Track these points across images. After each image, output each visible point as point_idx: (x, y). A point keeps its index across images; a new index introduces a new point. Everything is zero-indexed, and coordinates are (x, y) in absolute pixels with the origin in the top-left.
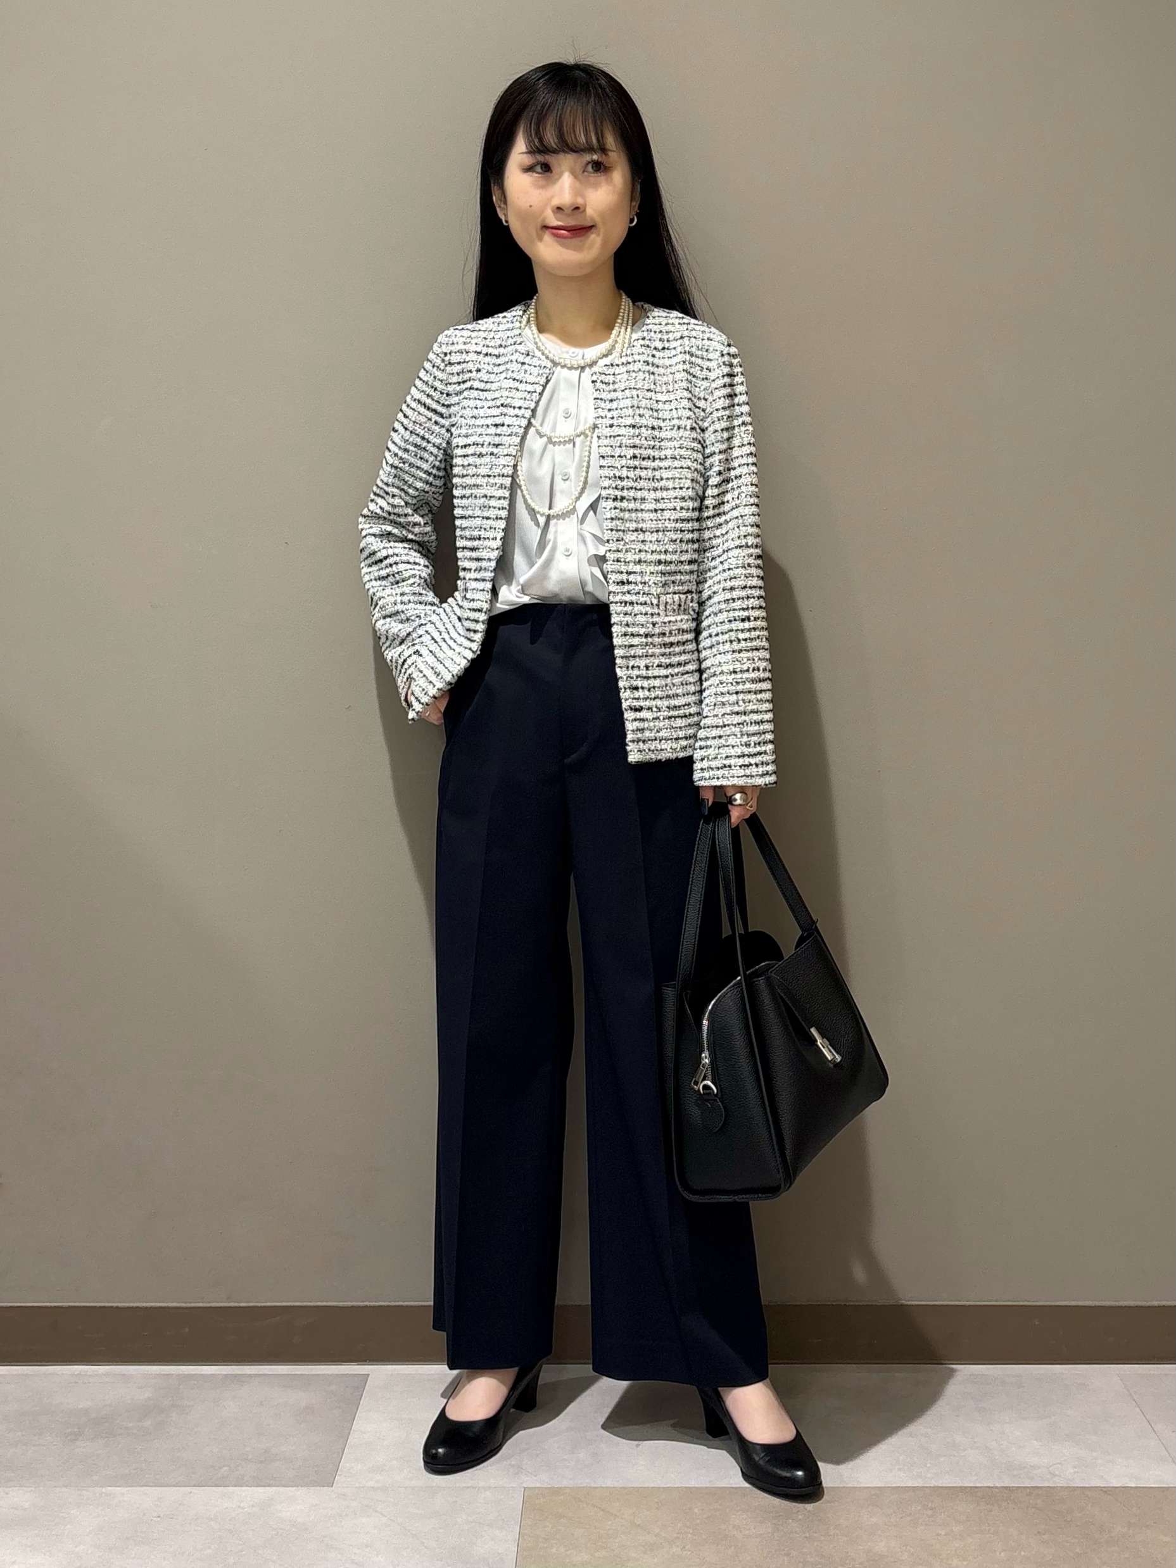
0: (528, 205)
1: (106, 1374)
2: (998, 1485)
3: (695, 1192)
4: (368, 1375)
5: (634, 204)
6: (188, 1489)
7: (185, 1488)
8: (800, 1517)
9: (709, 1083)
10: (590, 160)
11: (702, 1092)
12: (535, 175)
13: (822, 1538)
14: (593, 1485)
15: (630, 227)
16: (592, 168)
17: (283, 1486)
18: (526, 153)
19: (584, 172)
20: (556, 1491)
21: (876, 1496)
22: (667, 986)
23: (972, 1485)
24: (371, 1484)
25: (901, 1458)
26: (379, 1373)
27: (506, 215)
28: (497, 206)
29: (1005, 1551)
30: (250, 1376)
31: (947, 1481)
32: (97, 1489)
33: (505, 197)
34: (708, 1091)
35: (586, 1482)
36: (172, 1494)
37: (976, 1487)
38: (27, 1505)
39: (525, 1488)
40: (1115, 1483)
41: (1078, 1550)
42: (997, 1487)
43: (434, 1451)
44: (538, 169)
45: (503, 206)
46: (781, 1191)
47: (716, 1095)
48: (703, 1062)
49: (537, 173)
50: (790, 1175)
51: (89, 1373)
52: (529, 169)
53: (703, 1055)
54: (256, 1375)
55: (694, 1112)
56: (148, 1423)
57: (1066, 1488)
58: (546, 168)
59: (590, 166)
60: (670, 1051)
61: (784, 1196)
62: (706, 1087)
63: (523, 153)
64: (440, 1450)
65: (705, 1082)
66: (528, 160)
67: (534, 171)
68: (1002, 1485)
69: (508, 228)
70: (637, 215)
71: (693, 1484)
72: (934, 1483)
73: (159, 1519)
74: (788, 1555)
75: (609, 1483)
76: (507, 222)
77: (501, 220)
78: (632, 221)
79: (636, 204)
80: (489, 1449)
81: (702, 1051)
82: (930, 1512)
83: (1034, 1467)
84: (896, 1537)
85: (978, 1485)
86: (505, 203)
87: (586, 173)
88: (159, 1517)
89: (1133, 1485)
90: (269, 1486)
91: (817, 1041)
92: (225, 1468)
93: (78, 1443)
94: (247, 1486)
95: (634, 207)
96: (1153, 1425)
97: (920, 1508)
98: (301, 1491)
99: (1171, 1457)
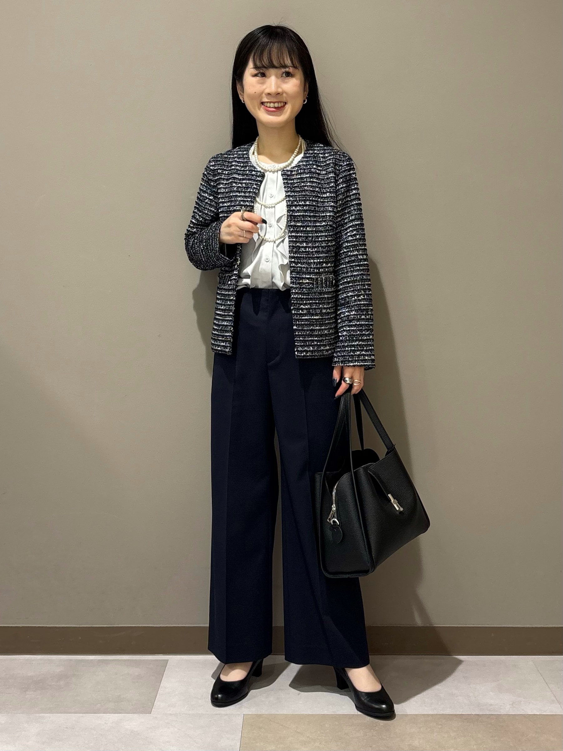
0: (254, 92)
1: (41, 660)
2: (473, 713)
3: (330, 573)
4: (168, 660)
5: (305, 93)
6: (81, 715)
7: (79, 714)
8: (377, 729)
9: (336, 520)
10: (284, 72)
11: (332, 523)
12: (258, 78)
13: (388, 739)
14: (277, 713)
15: (303, 104)
16: (286, 75)
17: (127, 713)
18: (253, 68)
19: (281, 77)
20: (260, 716)
21: (414, 719)
22: (317, 474)
23: (460, 713)
24: (170, 712)
25: (426, 700)
26: (173, 659)
27: (243, 98)
28: (239, 93)
29: (476, 745)
30: (110, 660)
31: (448, 711)
32: (37, 715)
33: (243, 89)
34: (335, 524)
35: (273, 712)
36: (73, 717)
37: (462, 714)
38: (3, 722)
39: (244, 714)
40: (530, 713)
41: (511, 745)
42: (472, 714)
43: (216, 696)
44: (259, 75)
45: (242, 93)
46: (369, 572)
47: (339, 525)
48: (333, 509)
49: (259, 77)
50: (374, 564)
51: (32, 659)
52: (256, 75)
53: (333, 506)
54: (113, 660)
55: (329, 533)
56: (62, 683)
57: (506, 715)
58: (263, 75)
59: (284, 75)
60: (318, 506)
61: (371, 575)
62: (334, 522)
63: (252, 68)
64: (219, 696)
65: (333, 519)
66: (255, 72)
67: (258, 76)
68: (475, 713)
69: (244, 104)
70: (307, 98)
71: (326, 712)
72: (441, 713)
73: (67, 729)
74: (371, 747)
75: (285, 712)
76: (244, 101)
77: (241, 100)
78: (304, 101)
79: (306, 93)
80: (242, 695)
81: (332, 504)
82: (440, 726)
83: (491, 705)
84: (423, 738)
85: (463, 713)
86: (243, 92)
87: (282, 78)
88: (67, 728)
89: (539, 714)
90: (120, 713)
91: (391, 501)
92: (99, 705)
93: (27, 693)
94: (109, 713)
95: (306, 94)
96: (549, 685)
97: (435, 724)
98: (136, 716)
99: (557, 700)
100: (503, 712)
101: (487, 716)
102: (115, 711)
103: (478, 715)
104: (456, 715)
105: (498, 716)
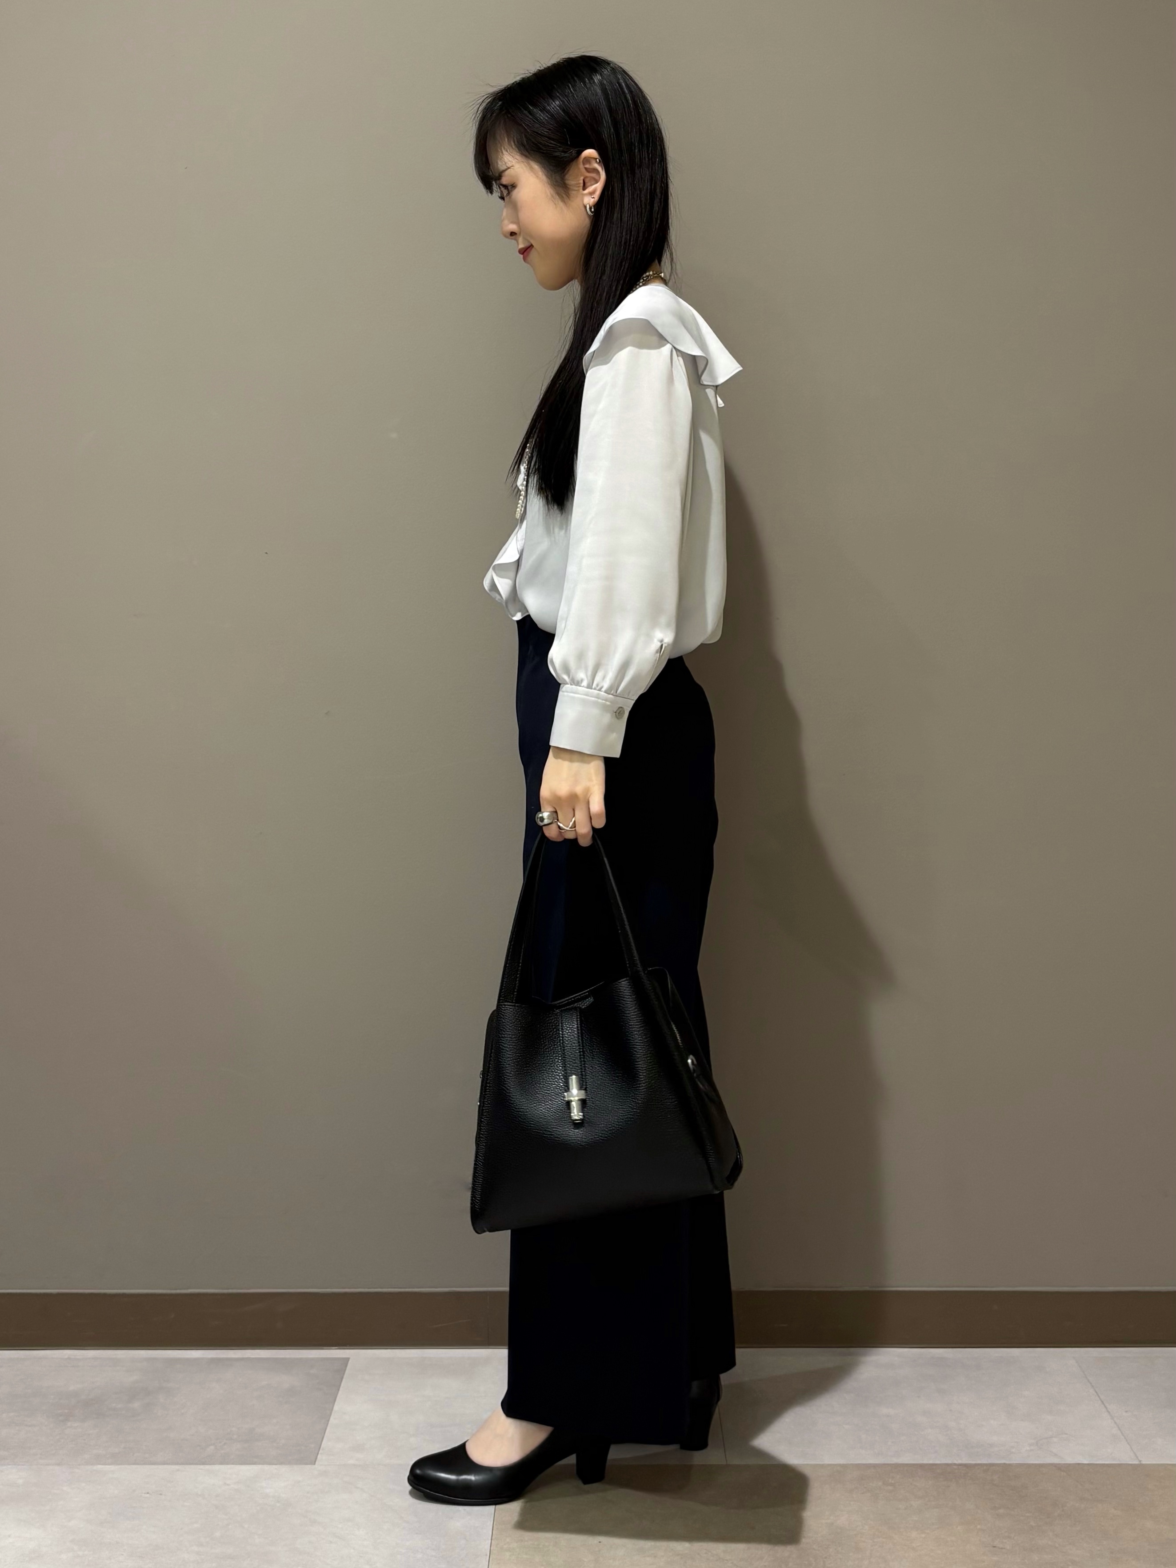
4: (348, 1359)
6: (177, 1467)
17: (267, 1464)
23: (931, 1462)
24: (352, 1462)
26: (360, 1357)
29: (962, 1524)
30: (234, 1360)
31: (907, 1459)
32: (88, 1467)
36: (160, 1472)
37: (935, 1464)
38: (21, 1481)
40: (1070, 1460)
41: (1032, 1523)
42: (955, 1464)
51: (79, 1358)
54: (239, 1359)
56: (136, 1405)
68: (960, 1462)
72: (895, 1460)
73: (148, 1495)
82: (890, 1488)
83: (991, 1445)
84: (857, 1511)
88: (148, 1493)
92: (211, 1447)
93: (69, 1424)
96: (1107, 1405)
97: (880, 1484)
98: (284, 1469)
99: (1123, 1435)
100: (1016, 1460)
101: (985, 1468)
102: (244, 1460)
103: (966, 1465)
104: (922, 1466)
105: (1006, 1468)
